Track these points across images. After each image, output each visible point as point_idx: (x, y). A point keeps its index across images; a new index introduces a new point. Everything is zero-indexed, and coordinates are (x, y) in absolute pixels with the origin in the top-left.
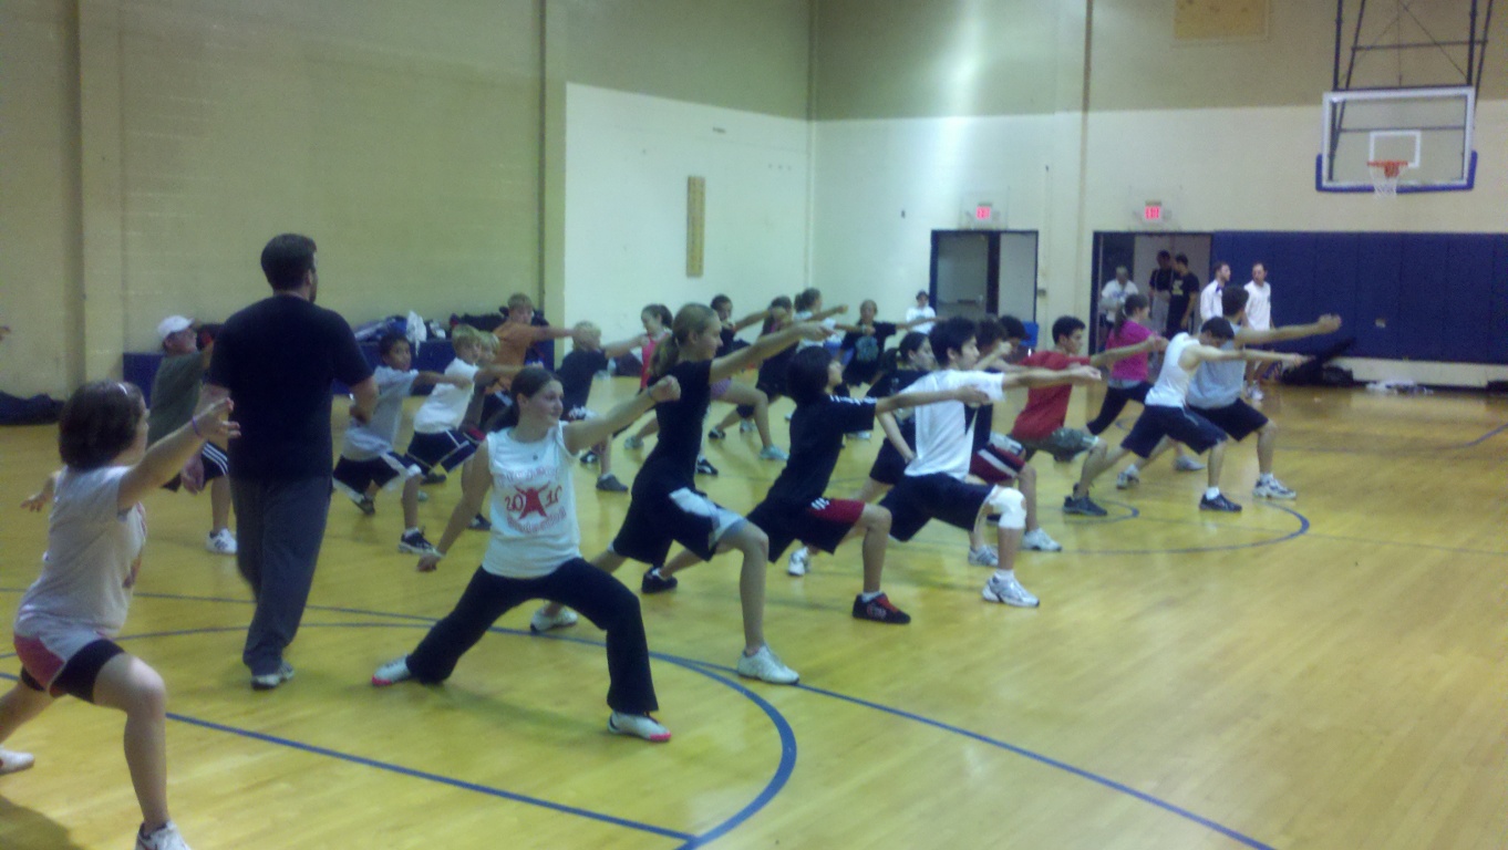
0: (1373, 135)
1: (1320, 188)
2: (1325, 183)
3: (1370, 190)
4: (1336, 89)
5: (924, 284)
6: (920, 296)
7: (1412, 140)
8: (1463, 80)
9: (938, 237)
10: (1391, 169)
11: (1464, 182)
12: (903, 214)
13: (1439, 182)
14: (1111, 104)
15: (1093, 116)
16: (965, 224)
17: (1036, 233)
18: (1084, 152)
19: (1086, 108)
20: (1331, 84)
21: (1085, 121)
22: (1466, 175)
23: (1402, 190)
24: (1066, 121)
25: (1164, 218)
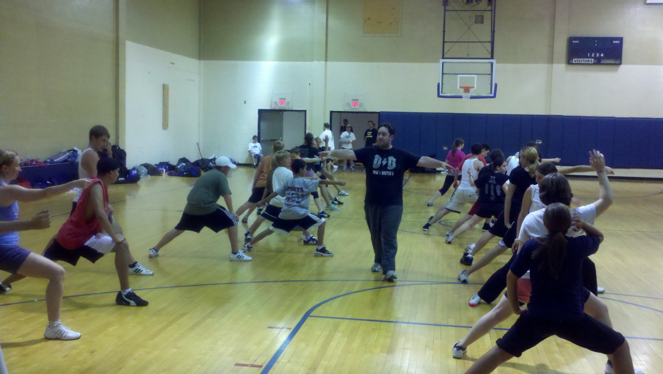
0: (459, 76)
1: (439, 96)
2: (441, 94)
3: (461, 97)
4: (443, 58)
5: (255, 133)
6: (254, 137)
7: (474, 78)
8: (490, 56)
9: (261, 112)
10: (467, 90)
11: (492, 95)
12: (245, 102)
13: (483, 95)
14: (337, 59)
15: (328, 63)
16: (274, 107)
17: (305, 111)
18: (326, 78)
19: (326, 61)
20: (441, 57)
21: (326, 64)
22: (493, 92)
23: (472, 98)
24: (318, 65)
25: (360, 106)
